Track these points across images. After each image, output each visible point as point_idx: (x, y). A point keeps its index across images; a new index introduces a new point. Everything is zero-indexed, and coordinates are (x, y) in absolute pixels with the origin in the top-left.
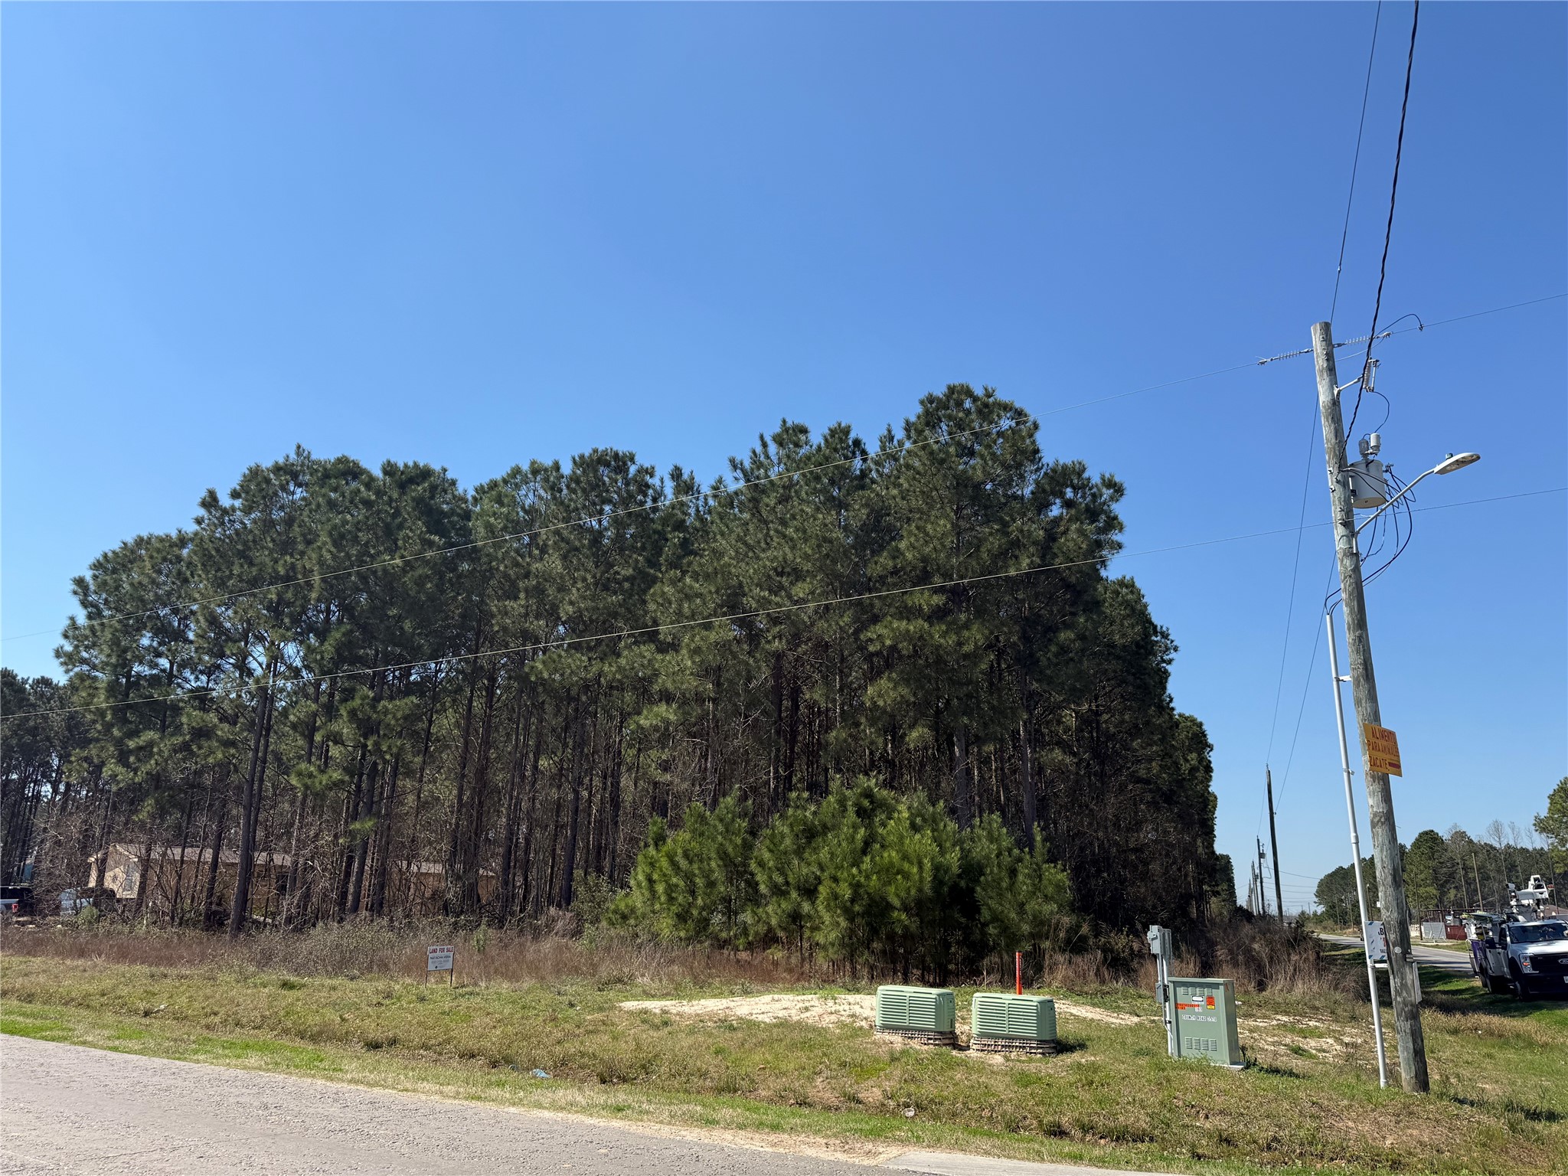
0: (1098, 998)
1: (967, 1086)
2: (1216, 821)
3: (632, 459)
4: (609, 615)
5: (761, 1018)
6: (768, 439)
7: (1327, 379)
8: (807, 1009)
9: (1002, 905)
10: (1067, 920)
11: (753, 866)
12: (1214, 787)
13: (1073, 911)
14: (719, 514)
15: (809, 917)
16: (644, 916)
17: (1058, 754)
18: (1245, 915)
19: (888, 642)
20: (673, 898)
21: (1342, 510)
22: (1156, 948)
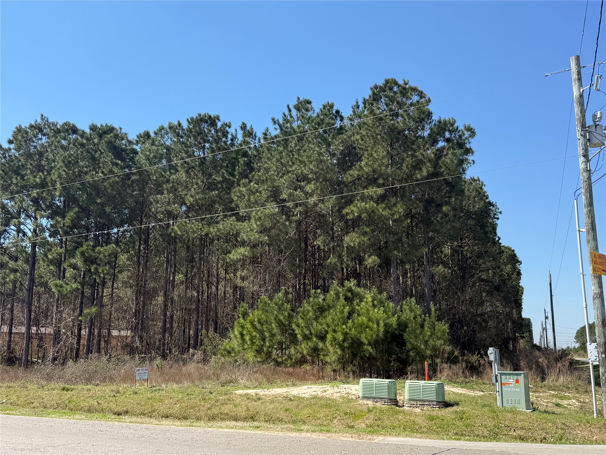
0: (464, 384)
1: (404, 422)
2: (523, 301)
3: (218, 118)
4: (212, 201)
5: (304, 395)
6: (292, 107)
7: (577, 84)
8: (325, 391)
9: (417, 342)
10: (448, 348)
11: (294, 326)
12: (522, 283)
13: (450, 343)
14: (267, 147)
15: (322, 349)
16: (239, 352)
17: (441, 268)
18: (539, 348)
19: (356, 214)
20: (254, 343)
21: (583, 149)
22: (492, 358)
